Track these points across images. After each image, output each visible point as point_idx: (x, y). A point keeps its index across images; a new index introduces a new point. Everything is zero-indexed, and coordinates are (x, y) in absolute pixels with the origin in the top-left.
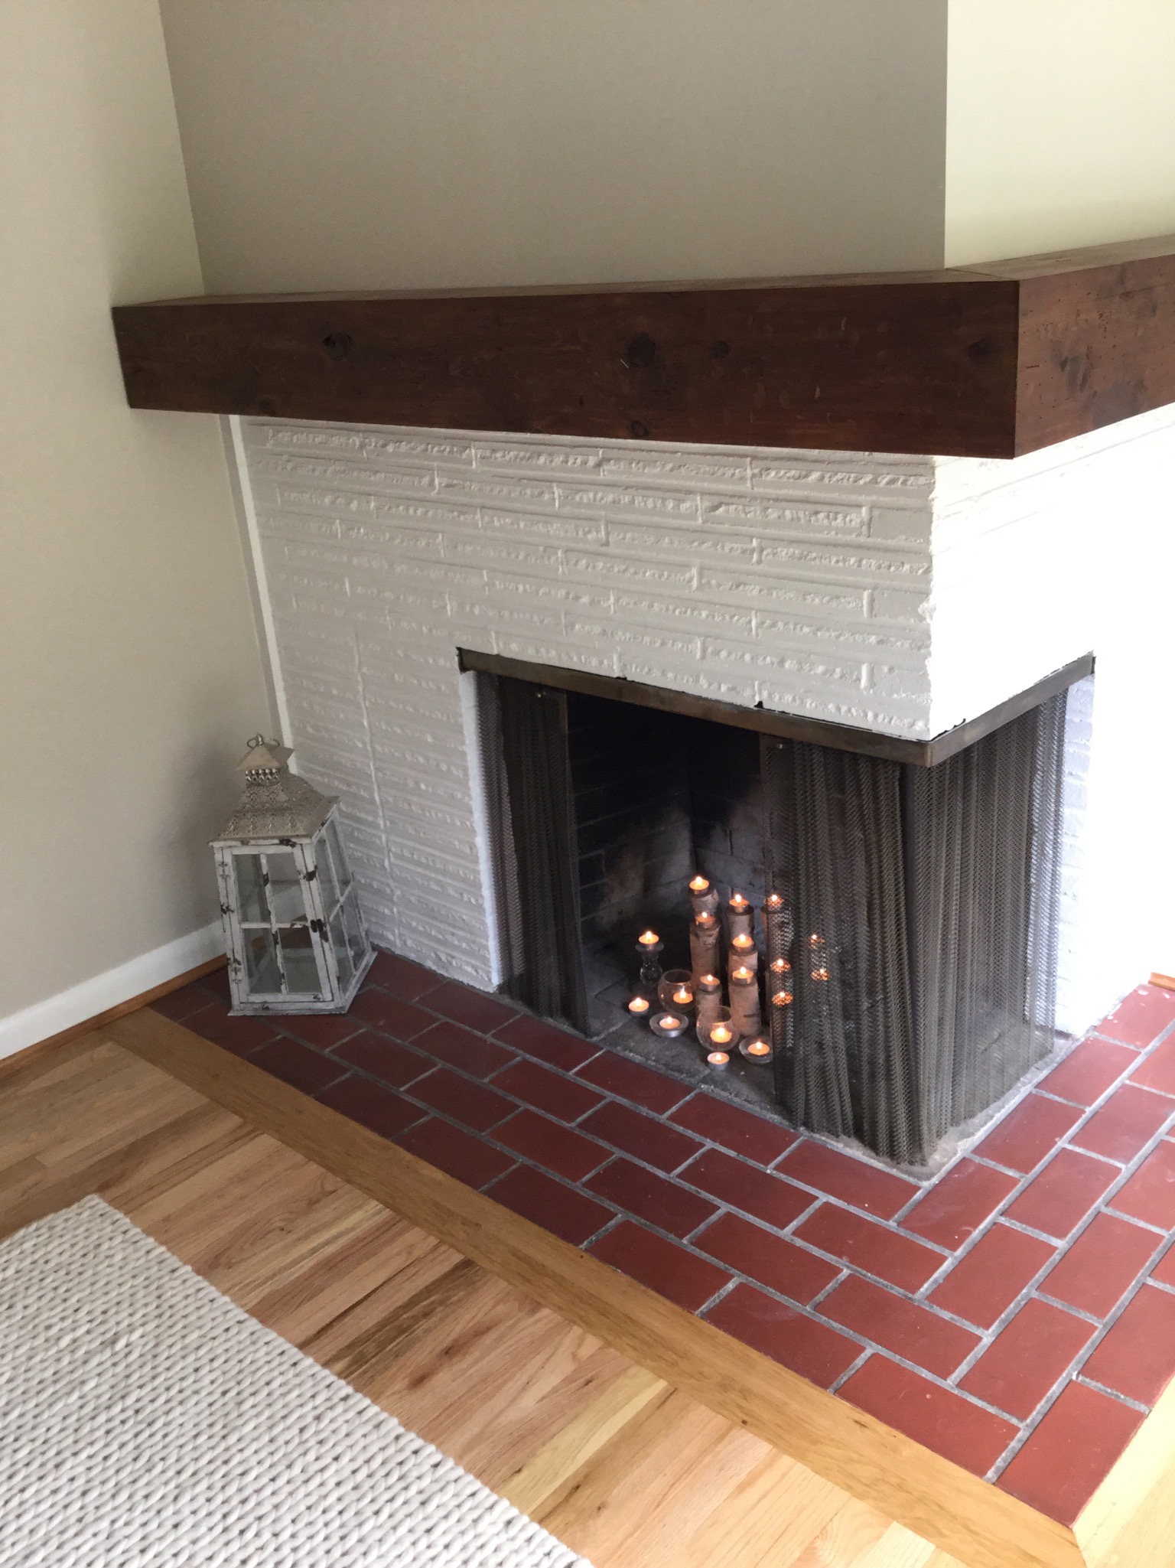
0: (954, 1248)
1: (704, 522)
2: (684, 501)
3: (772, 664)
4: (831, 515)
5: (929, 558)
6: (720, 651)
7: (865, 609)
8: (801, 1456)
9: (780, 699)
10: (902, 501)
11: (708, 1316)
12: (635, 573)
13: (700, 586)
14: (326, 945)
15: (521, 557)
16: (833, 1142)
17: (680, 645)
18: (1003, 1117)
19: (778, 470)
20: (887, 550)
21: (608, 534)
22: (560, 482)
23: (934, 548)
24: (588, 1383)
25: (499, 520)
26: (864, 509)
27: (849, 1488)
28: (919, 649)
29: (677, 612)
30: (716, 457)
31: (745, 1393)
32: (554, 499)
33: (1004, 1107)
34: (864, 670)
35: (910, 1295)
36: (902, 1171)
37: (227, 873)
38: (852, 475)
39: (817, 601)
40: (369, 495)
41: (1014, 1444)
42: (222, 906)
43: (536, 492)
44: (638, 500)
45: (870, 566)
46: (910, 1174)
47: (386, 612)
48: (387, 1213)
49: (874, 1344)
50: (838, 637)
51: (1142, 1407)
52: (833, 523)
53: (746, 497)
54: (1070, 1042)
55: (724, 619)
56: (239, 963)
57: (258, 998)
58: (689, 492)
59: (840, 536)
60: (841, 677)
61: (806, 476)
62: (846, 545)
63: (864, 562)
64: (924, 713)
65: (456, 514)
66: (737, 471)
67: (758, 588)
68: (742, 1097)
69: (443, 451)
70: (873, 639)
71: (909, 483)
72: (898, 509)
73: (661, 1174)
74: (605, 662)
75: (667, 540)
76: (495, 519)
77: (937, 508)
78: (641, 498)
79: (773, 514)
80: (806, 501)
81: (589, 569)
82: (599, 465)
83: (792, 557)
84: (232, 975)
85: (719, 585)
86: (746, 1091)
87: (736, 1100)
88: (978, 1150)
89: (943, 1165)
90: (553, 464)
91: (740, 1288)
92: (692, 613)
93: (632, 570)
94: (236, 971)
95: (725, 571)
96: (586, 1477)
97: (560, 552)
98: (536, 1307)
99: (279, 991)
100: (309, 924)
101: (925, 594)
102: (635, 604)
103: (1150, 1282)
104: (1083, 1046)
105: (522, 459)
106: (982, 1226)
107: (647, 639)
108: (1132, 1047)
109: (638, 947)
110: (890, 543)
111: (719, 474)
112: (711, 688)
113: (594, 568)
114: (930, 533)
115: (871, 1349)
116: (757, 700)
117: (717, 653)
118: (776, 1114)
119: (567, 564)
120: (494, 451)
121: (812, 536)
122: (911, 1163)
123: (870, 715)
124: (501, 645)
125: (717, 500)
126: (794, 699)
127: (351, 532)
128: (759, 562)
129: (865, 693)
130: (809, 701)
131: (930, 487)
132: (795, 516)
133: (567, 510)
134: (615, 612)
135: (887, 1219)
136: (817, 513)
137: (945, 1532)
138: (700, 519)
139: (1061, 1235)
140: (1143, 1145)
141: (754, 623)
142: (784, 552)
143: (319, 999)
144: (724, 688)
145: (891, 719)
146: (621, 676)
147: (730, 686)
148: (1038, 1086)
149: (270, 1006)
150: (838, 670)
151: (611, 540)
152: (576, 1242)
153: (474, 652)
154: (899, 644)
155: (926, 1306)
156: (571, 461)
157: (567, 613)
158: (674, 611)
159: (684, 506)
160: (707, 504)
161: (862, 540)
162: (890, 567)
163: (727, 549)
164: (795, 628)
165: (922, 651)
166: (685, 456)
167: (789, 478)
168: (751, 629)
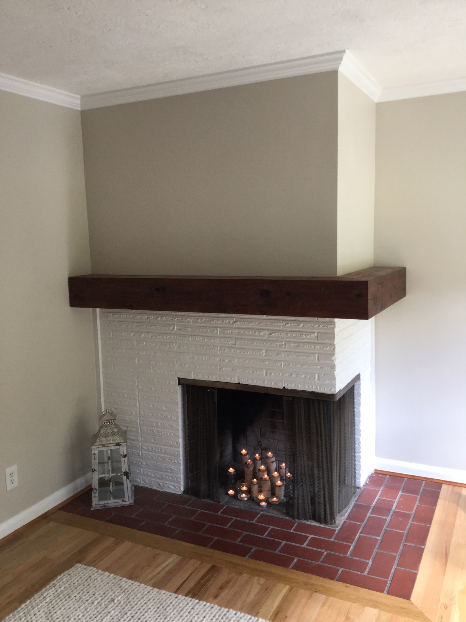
0: (352, 543)
1: (267, 338)
2: (261, 332)
3: (288, 375)
4: (307, 335)
5: (335, 346)
6: (272, 373)
7: (316, 359)
8: (335, 597)
9: (291, 385)
10: (326, 331)
11: (292, 568)
12: (245, 352)
13: (266, 355)
14: (128, 480)
15: (205, 349)
16: (306, 522)
17: (259, 372)
18: (350, 510)
19: (291, 324)
20: (322, 344)
21: (236, 342)
22: (220, 327)
23: (335, 343)
24: (266, 589)
25: (198, 339)
26: (316, 333)
27: (350, 601)
28: (332, 369)
29: (258, 363)
30: (272, 320)
31: (312, 584)
32: (218, 332)
33: (349, 508)
34: (316, 375)
35: (345, 556)
36: (330, 527)
37: (96, 457)
38: (312, 325)
39: (302, 358)
40: (149, 332)
41: (388, 585)
42: (92, 469)
43: (211, 330)
44: (246, 332)
45: (318, 348)
46: (332, 527)
47: (151, 368)
48: (180, 557)
49: (341, 568)
50: (308, 367)
51: (416, 572)
52: (307, 337)
53: (281, 331)
54: (360, 490)
55: (273, 364)
56: (96, 490)
57: (102, 503)
58: (263, 330)
59: (309, 340)
60: (310, 378)
61: (299, 325)
62: (310, 343)
63: (316, 347)
64: (334, 386)
65: (182, 337)
66: (278, 324)
67: (284, 355)
68: (274, 513)
69: (179, 319)
70: (319, 367)
71: (328, 327)
72: (325, 333)
73: (261, 536)
74: (233, 379)
75: (255, 343)
76: (196, 338)
77: (336, 333)
78: (247, 332)
79: (289, 335)
80: (299, 331)
81: (229, 352)
82: (234, 322)
83: (295, 346)
84: (93, 495)
85: (272, 355)
86: (275, 512)
87: (273, 515)
88: (347, 519)
89: (340, 524)
90: (218, 323)
91: (298, 560)
92: (263, 363)
93: (243, 352)
94: (95, 493)
95: (274, 351)
96: (278, 611)
97: (219, 347)
98: (241, 574)
99: (110, 499)
100: (123, 473)
101: (333, 355)
102: (244, 361)
103: (405, 543)
104: (364, 490)
105: (207, 321)
106: (357, 537)
107: (247, 371)
108: (377, 489)
109: (228, 473)
110: (323, 342)
111: (273, 325)
112: (269, 384)
113: (231, 351)
114: (334, 339)
115: (341, 570)
116: (283, 386)
117: (271, 374)
118: (287, 517)
119: (221, 350)
120: (198, 319)
121: (301, 340)
122: (331, 524)
123: (318, 388)
124: (195, 375)
125: (272, 332)
126: (295, 385)
127: (140, 344)
128: (285, 348)
129: (317, 382)
130: (300, 385)
131: (334, 328)
132: (296, 335)
133: (222, 335)
134: (237, 364)
135: (331, 539)
136: (302, 335)
137: (380, 606)
138: (266, 337)
139: (379, 536)
140: (390, 512)
141: (283, 365)
142: (292, 345)
143: (124, 500)
144: (273, 384)
145: (325, 388)
146: (238, 382)
147: (275, 383)
148: (356, 501)
149: (106, 505)
150: (309, 376)
151: (237, 343)
152: (245, 556)
153: (184, 379)
154: (326, 368)
155: (351, 557)
156: (224, 322)
157: (220, 365)
158: (257, 363)
159: (261, 334)
160: (268, 333)
161: (315, 341)
162: (323, 348)
163: (275, 344)
164: (296, 365)
165: (333, 370)
166: (262, 320)
167: (294, 326)
168: (282, 366)
